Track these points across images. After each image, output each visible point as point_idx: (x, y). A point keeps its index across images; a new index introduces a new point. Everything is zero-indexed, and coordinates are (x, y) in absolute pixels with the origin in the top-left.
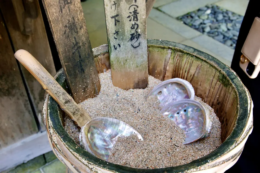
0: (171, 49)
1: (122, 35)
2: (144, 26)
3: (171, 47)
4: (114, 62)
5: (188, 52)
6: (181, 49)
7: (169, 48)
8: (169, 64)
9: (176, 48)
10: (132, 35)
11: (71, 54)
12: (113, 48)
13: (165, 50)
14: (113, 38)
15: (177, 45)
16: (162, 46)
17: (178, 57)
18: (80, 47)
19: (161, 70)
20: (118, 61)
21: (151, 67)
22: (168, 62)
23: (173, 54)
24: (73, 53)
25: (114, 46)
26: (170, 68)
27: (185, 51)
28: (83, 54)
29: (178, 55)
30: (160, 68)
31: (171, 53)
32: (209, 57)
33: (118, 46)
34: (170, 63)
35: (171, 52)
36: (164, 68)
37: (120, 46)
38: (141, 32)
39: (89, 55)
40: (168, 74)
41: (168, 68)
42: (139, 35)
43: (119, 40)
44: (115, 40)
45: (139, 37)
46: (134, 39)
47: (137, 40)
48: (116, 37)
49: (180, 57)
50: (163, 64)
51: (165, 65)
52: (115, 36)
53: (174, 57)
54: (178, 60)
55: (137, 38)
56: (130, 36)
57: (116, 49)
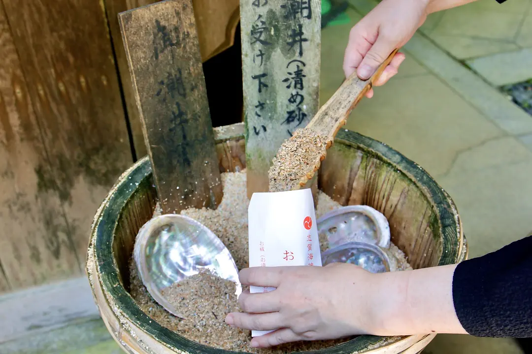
0: (363, 150)
1: (271, 112)
2: (315, 100)
3: (362, 145)
4: (252, 158)
5: (389, 161)
6: (380, 154)
7: (359, 148)
8: (357, 177)
9: (370, 149)
10: (290, 113)
11: (166, 131)
12: (252, 132)
13: (352, 150)
14: (254, 113)
15: (374, 144)
16: (347, 142)
17: (373, 169)
18: (186, 121)
19: (343, 187)
20: (260, 157)
21: (325, 178)
22: (356, 174)
23: (365, 160)
24: (171, 130)
25: (255, 128)
26: (358, 185)
27: (385, 158)
28: (191, 134)
29: (373, 164)
30: (342, 182)
31: (362, 158)
32: (422, 177)
33: (262, 129)
34: (360, 176)
35: (361, 155)
36: (349, 184)
37: (265, 129)
38: (307, 110)
39: (204, 136)
40: (354, 196)
41: (355, 185)
42: (304, 115)
43: (264, 118)
44: (256, 117)
45: (303, 118)
46: (293, 121)
47: (300, 123)
48: (259, 113)
49: (376, 167)
50: (347, 177)
51: (350, 178)
52: (258, 110)
53: (366, 166)
54: (372, 172)
55: (299, 120)
56: (286, 116)
57: (257, 134)
